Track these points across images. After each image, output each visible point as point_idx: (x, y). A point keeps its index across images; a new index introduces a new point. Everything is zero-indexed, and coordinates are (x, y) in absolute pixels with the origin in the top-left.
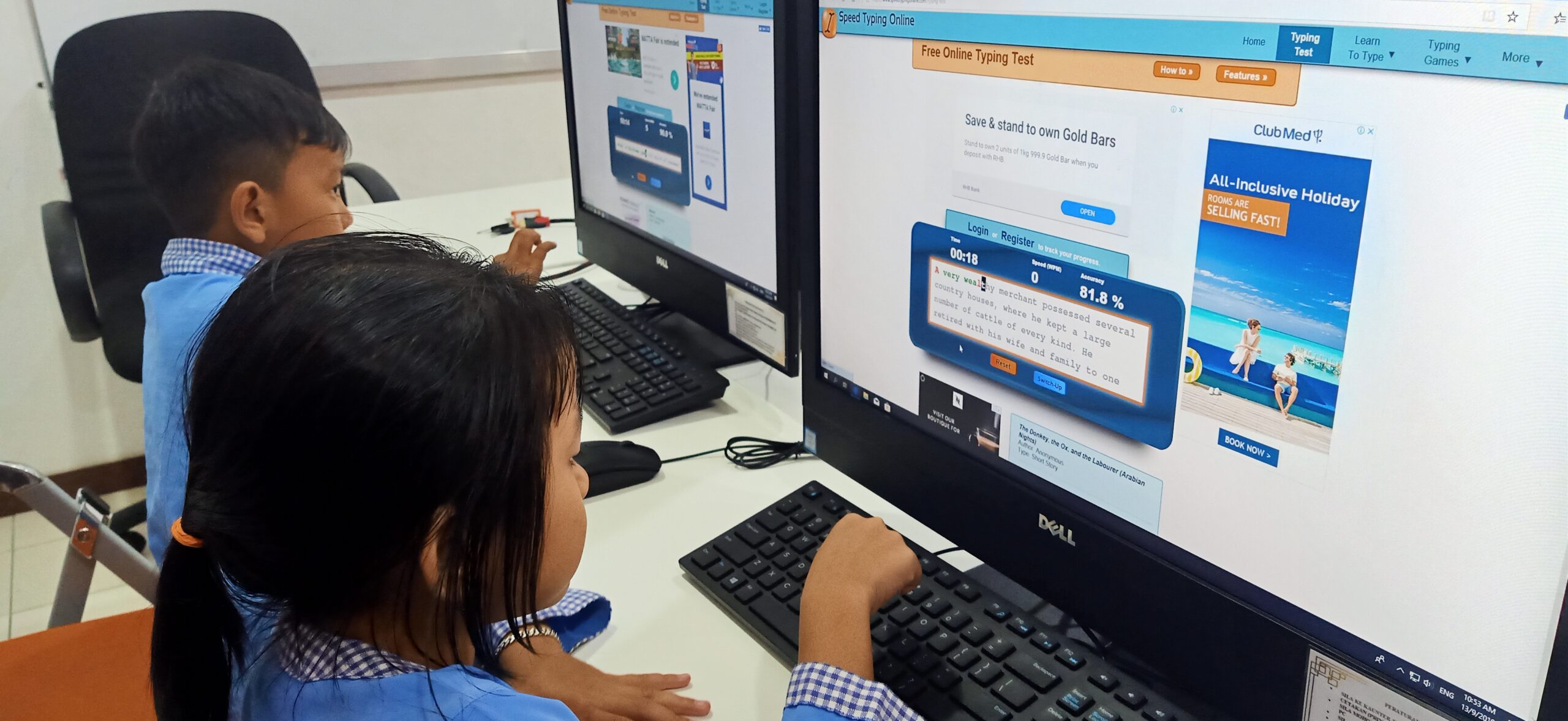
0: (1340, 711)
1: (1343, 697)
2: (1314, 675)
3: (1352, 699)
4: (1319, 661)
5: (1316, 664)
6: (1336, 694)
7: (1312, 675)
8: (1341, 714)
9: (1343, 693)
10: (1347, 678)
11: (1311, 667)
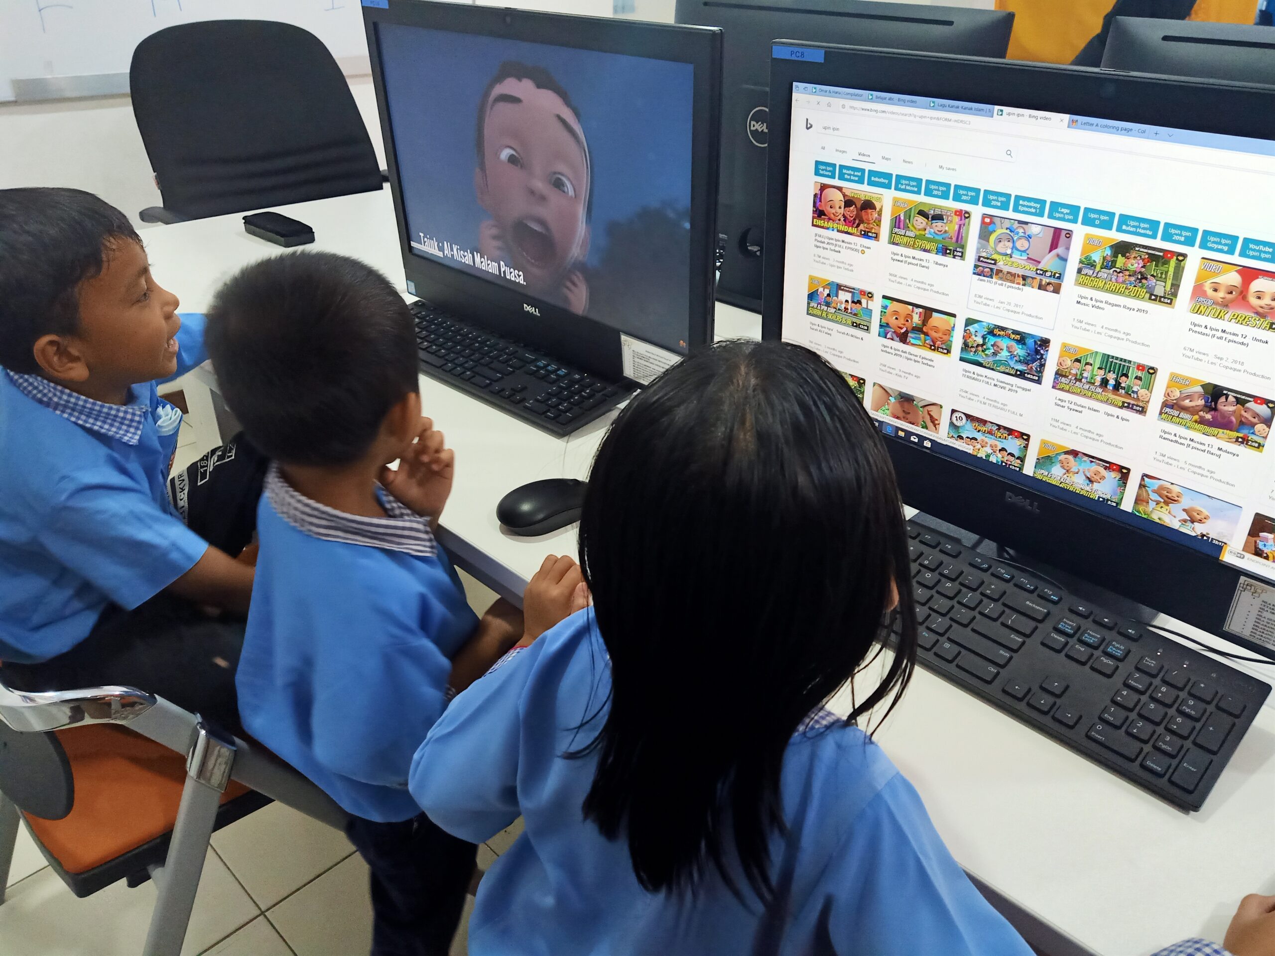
0: (1259, 611)
1: (1264, 604)
2: (1241, 591)
3: (1270, 604)
4: (1246, 583)
5: (1244, 584)
6: (1257, 603)
7: (1240, 591)
8: (1260, 613)
9: (1263, 601)
10: (1268, 592)
11: (1240, 587)
